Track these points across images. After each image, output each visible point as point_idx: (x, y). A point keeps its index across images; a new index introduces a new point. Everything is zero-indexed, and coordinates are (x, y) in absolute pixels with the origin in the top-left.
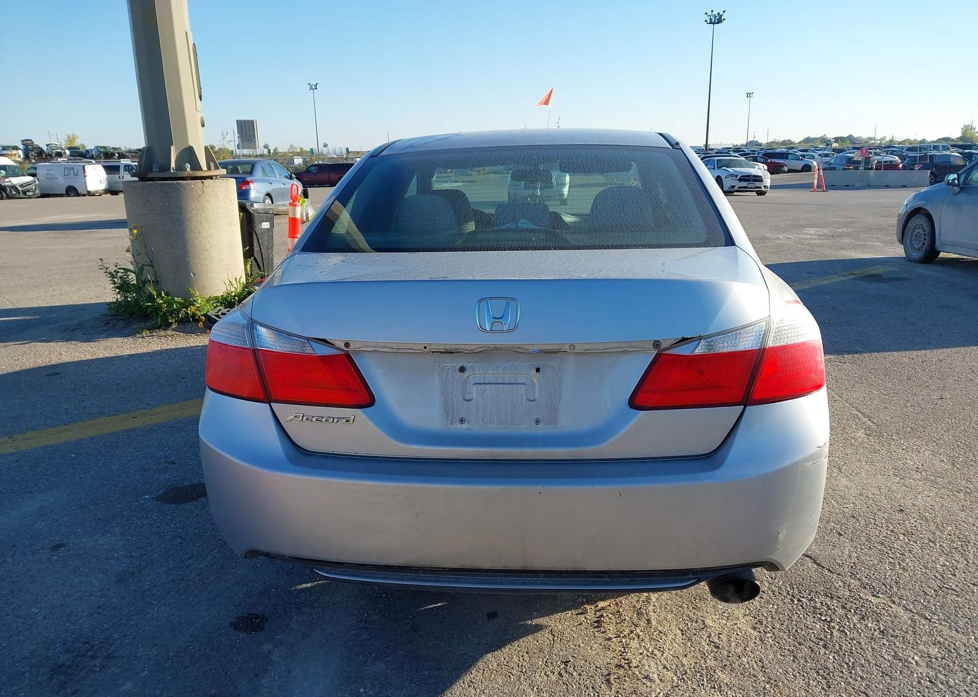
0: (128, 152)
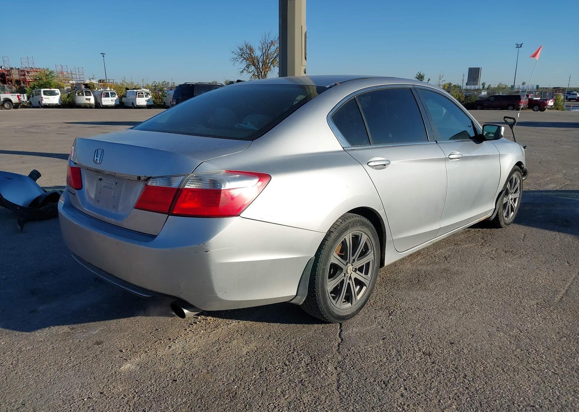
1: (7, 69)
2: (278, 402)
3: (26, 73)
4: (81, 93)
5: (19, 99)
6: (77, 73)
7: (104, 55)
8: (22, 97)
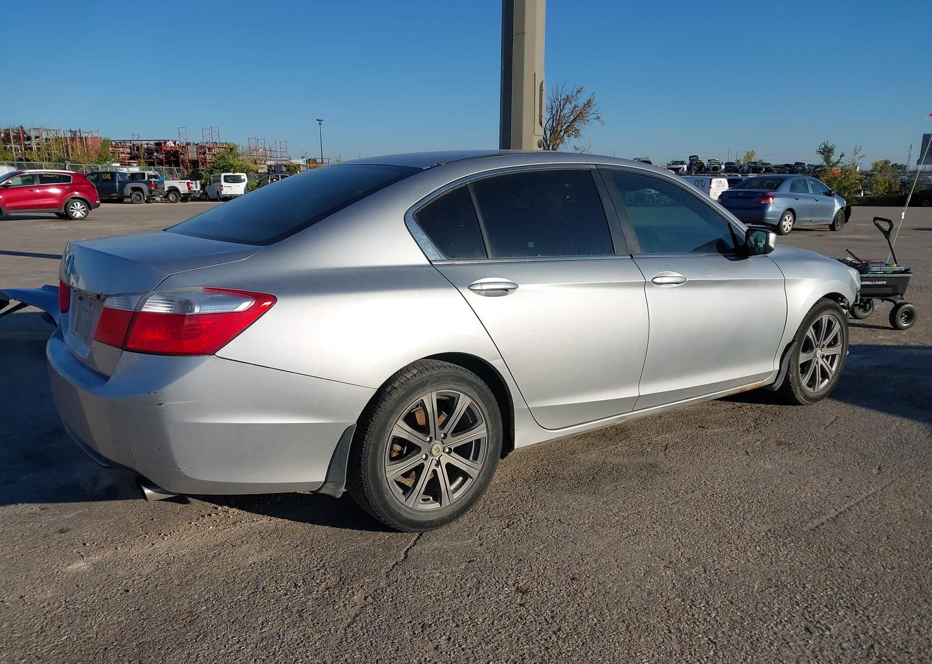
0: (775, 167)
1: (182, 145)
2: (247, 635)
3: (207, 150)
4: (276, 179)
5: (189, 188)
6: (278, 149)
7: (321, 122)
8: (193, 186)
